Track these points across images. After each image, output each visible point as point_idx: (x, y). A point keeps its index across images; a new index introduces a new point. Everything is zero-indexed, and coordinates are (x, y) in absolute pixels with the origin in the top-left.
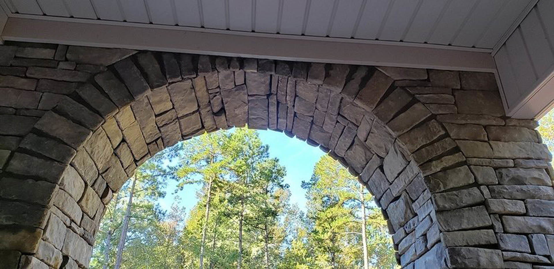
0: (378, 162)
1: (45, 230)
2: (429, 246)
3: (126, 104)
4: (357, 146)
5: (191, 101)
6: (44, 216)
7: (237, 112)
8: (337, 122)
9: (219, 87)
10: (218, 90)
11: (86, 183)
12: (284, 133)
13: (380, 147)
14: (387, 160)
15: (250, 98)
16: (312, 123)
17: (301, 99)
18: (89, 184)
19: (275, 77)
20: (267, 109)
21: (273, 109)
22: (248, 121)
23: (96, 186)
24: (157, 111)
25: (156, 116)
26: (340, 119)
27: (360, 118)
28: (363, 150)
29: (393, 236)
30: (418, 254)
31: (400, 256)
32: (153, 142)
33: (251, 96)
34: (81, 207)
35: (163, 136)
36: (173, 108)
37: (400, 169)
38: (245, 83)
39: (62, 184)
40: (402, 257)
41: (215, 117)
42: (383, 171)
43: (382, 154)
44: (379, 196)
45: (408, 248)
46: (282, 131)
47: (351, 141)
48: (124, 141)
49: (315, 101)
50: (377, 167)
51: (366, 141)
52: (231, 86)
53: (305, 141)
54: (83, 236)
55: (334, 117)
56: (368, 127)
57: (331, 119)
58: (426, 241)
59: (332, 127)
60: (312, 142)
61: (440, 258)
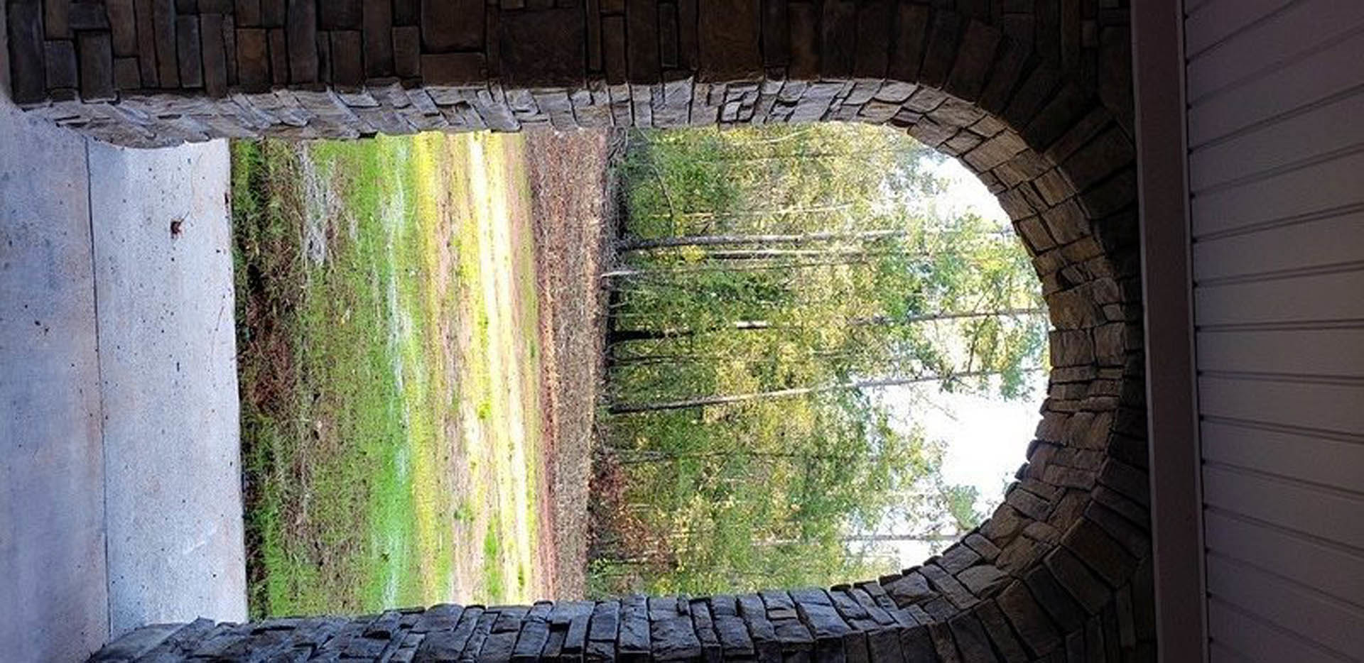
0: (990, 556)
1: (821, 82)
2: (851, 620)
3: (1028, 143)
4: (1017, 523)
5: (1065, 234)
6: (838, 78)
7: (1067, 311)
8: (1057, 488)
9: (1095, 278)
10: (1091, 278)
11: (905, 101)
12: (1046, 396)
13: (1009, 557)
14: (989, 568)
15: (1088, 332)
16: (1060, 446)
17: (1091, 421)
18: (905, 105)
19: (1117, 374)
20: (1078, 363)
21: (1076, 376)
22: (1059, 330)
23: (904, 113)
24: (1039, 183)
25: (1031, 183)
26: (1061, 490)
27: (1057, 523)
28: (1010, 532)
29: (875, 582)
30: (843, 610)
31: (846, 591)
32: (997, 178)
33: (1092, 334)
34: (869, 102)
35: (1009, 193)
36: (1050, 207)
37: (970, 588)
38: (1109, 322)
39: (888, 84)
40: (842, 593)
41: (1054, 275)
42: (977, 564)
43: (999, 561)
44: (939, 561)
45: (854, 599)
46: (1049, 392)
47: (1025, 512)
48: (983, 139)
49: (1088, 446)
50: (984, 555)
51: (1024, 535)
52: (1099, 298)
53: (1036, 435)
54: (829, 110)
55: (1063, 483)
56: (1039, 537)
57: (1062, 477)
58: (859, 618)
59: (1049, 481)
60: (1033, 448)
61: (830, 629)
